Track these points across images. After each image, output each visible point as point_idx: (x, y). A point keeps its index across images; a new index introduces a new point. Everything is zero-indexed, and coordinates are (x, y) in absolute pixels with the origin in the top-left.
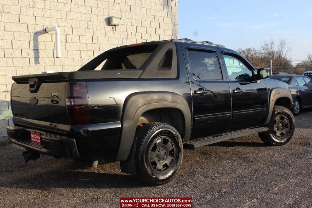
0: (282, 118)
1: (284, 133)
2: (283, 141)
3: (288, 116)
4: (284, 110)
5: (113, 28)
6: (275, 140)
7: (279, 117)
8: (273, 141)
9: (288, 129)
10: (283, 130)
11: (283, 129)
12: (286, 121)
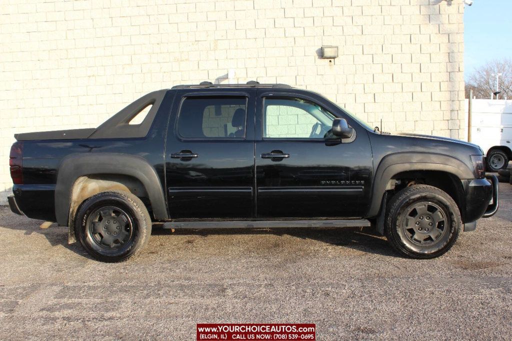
0: (431, 209)
1: (433, 237)
2: (426, 252)
3: (445, 207)
4: (437, 196)
5: (330, 61)
6: (408, 245)
7: (425, 205)
8: (404, 246)
9: (442, 232)
10: (432, 232)
11: (432, 229)
12: (440, 215)
